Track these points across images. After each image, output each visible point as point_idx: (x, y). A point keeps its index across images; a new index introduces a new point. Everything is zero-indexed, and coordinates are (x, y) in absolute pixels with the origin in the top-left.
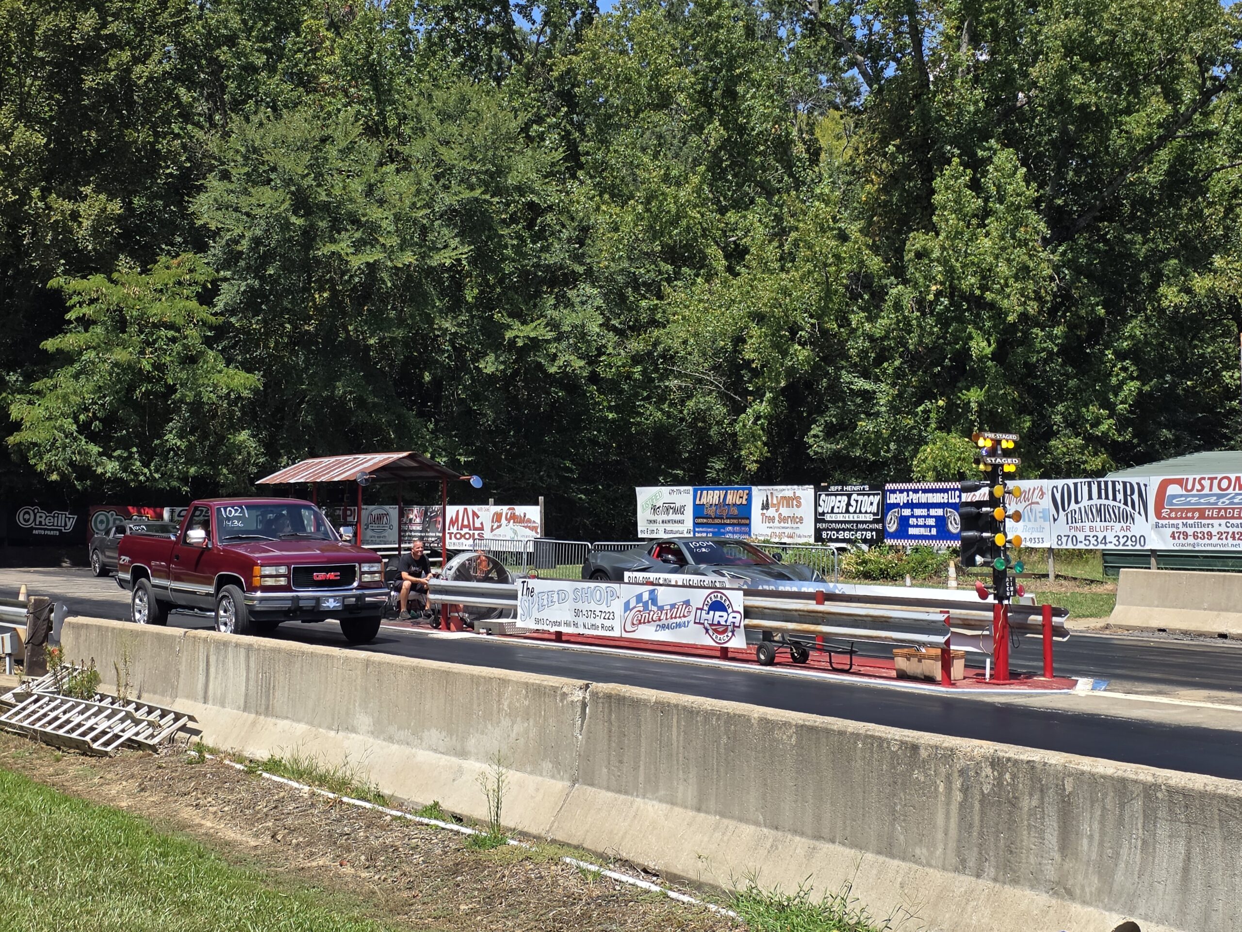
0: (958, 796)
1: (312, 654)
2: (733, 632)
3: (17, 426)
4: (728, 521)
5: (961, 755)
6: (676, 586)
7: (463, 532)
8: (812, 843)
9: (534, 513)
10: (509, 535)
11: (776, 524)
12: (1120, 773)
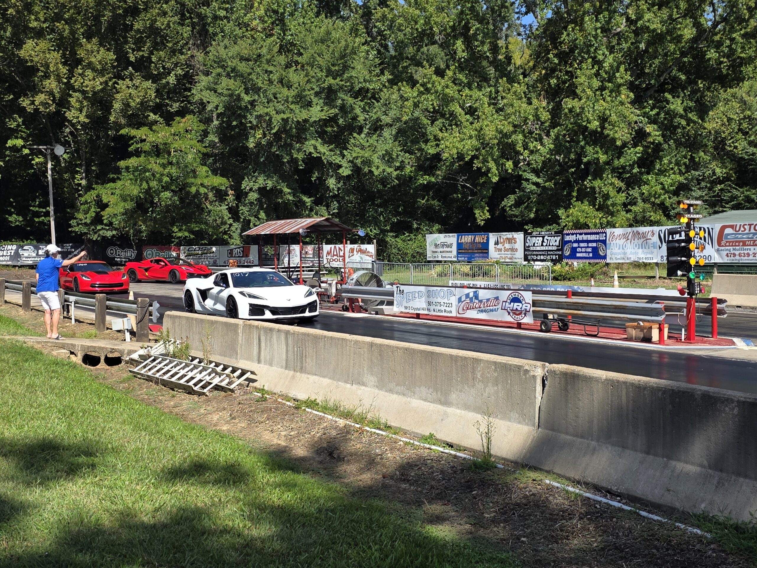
2: (525, 314)
3: (106, 206)
4: (476, 251)
6: (480, 288)
7: (334, 258)
9: (371, 248)
10: (359, 260)
11: (503, 252)
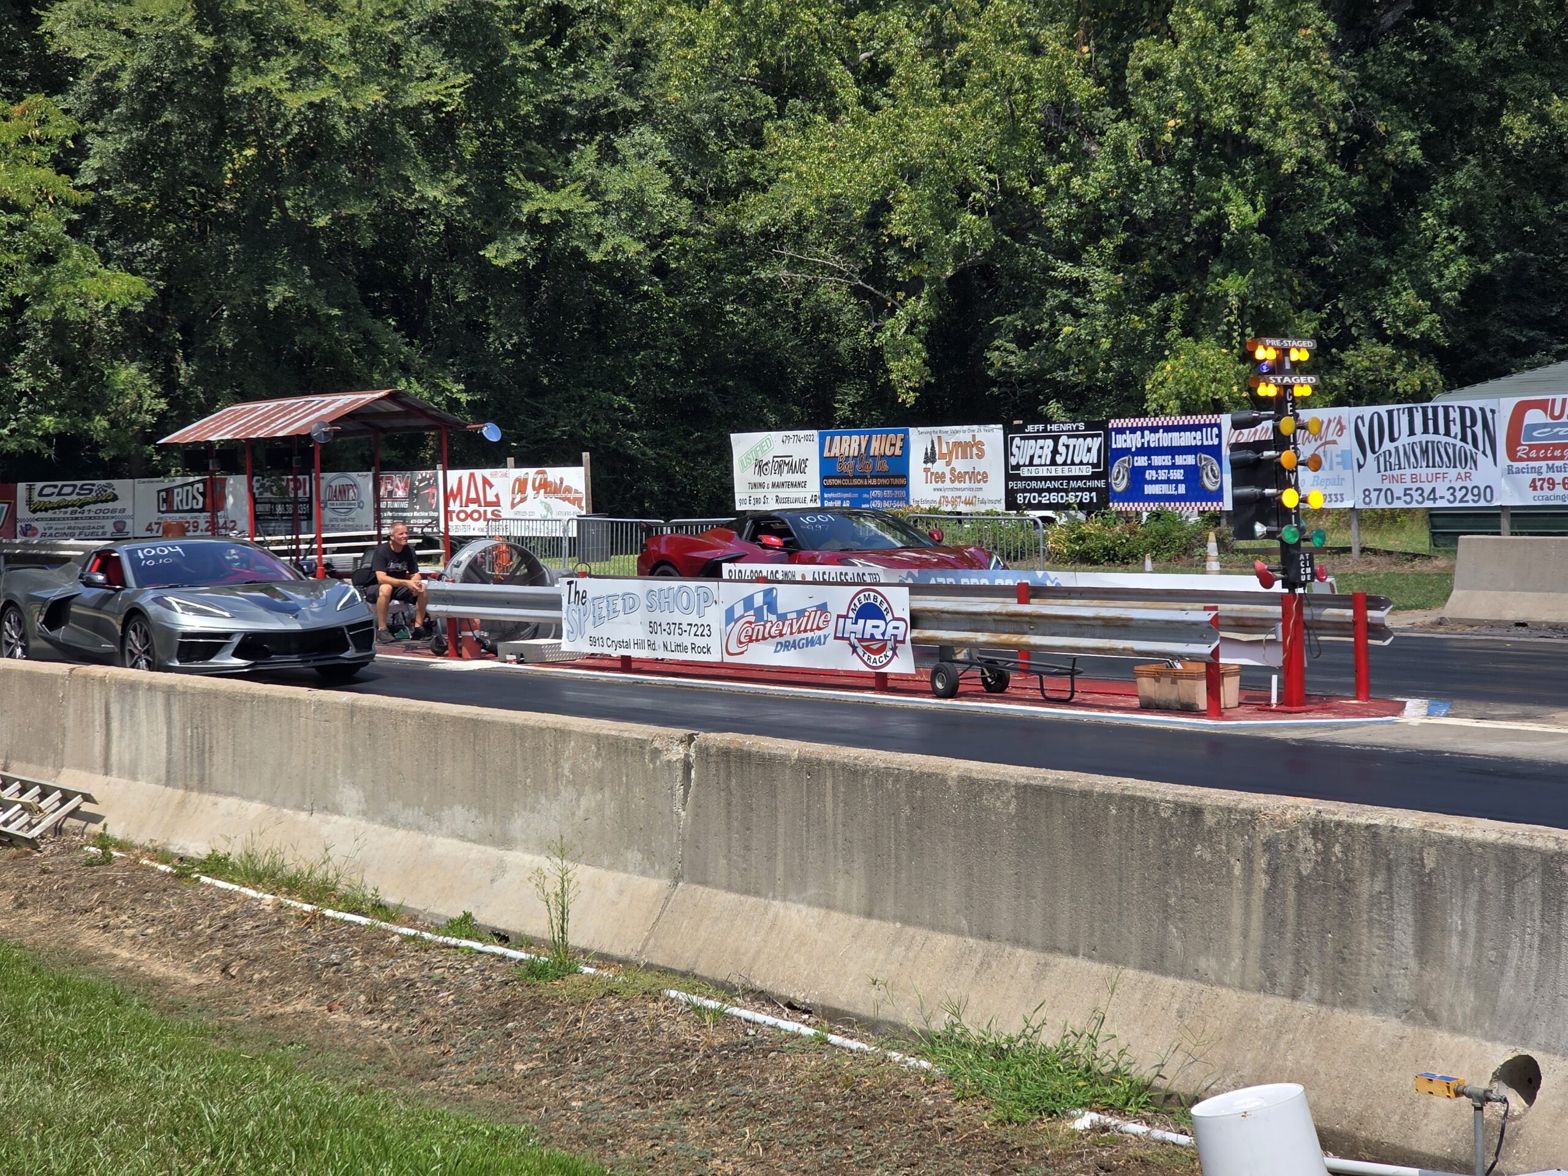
0: (1262, 881)
1: (267, 699)
2: (894, 649)
4: (874, 482)
5: (1266, 820)
6: (803, 582)
7: (469, 510)
8: (1042, 957)
9: (575, 477)
10: (539, 512)
11: (948, 484)
12: (1506, 839)
